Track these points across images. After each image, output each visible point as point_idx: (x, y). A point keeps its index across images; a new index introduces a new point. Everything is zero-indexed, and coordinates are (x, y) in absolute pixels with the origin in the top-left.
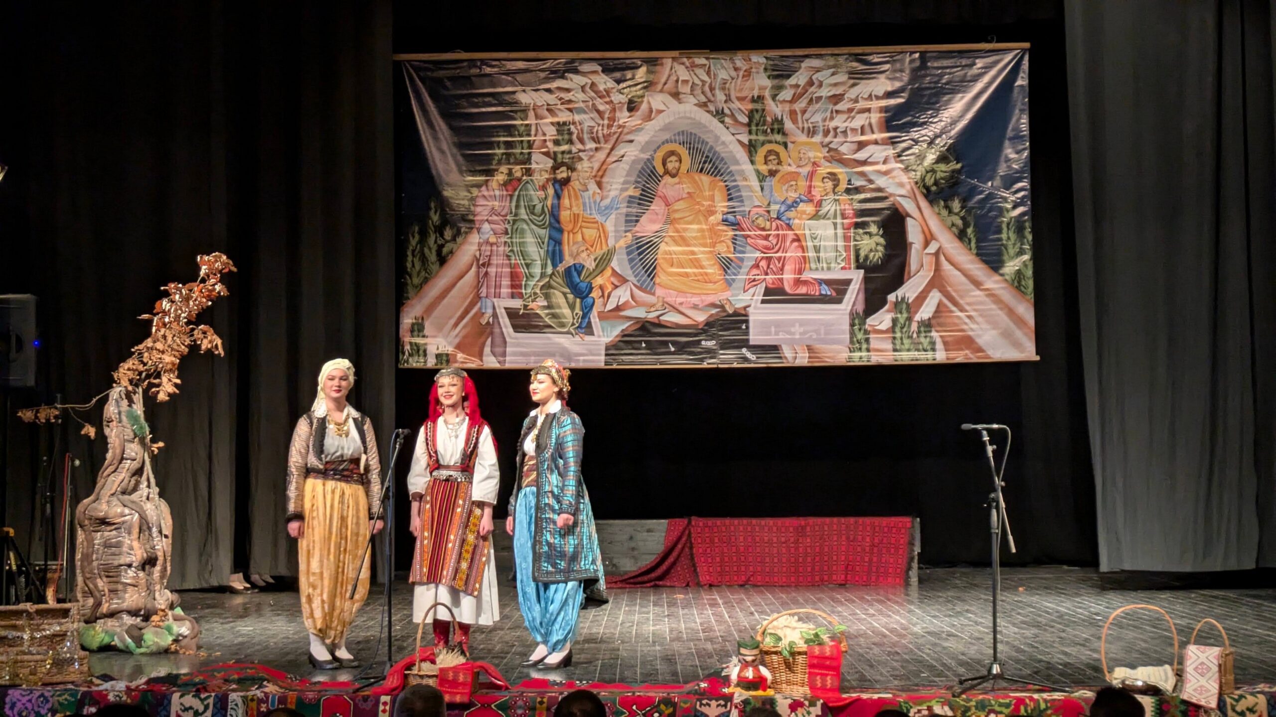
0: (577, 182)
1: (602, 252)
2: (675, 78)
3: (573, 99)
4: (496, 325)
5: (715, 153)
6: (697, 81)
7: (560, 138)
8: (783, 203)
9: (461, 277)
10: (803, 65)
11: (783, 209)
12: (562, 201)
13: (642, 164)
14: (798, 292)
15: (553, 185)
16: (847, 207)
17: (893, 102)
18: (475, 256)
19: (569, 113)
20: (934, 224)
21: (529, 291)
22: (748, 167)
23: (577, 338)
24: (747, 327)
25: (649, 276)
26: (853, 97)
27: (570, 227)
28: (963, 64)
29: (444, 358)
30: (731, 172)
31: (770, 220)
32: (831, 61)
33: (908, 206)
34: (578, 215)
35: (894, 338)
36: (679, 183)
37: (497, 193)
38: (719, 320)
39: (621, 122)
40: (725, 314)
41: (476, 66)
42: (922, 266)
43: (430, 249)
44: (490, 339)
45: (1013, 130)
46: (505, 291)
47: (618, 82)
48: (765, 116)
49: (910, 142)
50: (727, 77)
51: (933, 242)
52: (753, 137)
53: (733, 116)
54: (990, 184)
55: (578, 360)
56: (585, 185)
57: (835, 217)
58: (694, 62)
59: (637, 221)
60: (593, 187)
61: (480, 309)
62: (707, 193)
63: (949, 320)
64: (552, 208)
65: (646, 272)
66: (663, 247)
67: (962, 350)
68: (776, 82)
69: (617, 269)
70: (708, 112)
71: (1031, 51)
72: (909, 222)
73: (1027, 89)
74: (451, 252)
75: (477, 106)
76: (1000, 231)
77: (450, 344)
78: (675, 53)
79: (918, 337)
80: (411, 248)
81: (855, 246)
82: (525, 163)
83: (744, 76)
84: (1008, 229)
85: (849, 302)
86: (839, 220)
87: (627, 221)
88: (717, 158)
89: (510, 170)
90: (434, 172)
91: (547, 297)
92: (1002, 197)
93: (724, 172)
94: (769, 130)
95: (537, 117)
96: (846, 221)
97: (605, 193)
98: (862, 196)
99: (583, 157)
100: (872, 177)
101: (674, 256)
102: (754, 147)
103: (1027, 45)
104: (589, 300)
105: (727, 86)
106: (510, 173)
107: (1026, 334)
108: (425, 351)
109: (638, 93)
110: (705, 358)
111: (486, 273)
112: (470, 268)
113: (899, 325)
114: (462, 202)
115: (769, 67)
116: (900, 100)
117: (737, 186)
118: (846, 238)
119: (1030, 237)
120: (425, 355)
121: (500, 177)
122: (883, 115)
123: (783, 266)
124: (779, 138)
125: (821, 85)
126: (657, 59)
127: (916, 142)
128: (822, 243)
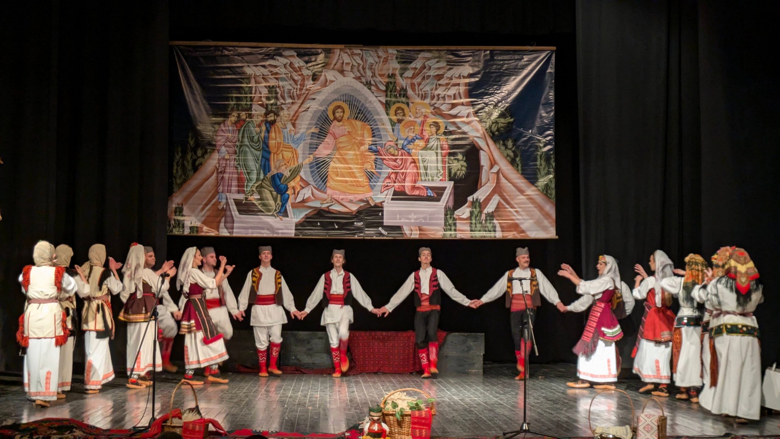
0: (280, 123)
1: (295, 166)
2: (342, 61)
3: (279, 72)
4: (228, 209)
5: (365, 108)
6: (355, 64)
7: (270, 95)
8: (406, 139)
9: (207, 179)
10: (419, 56)
11: (405, 143)
12: (270, 134)
13: (320, 113)
14: (413, 194)
15: (265, 124)
16: (444, 143)
17: (473, 80)
18: (216, 167)
19: (275, 80)
20: (497, 155)
21: (249, 189)
22: (384, 117)
23: (278, 219)
24: (383, 215)
25: (323, 182)
26: (449, 76)
27: (275, 150)
28: (516, 58)
29: (195, 229)
30: (374, 119)
31: (398, 149)
32: (436, 54)
33: (481, 143)
34: (280, 143)
35: (471, 223)
36: (342, 126)
37: (231, 128)
38: (365, 210)
39: (308, 87)
40: (369, 206)
41: (219, 50)
42: (489, 180)
43: (188, 162)
44: (223, 219)
45: (545, 99)
46: (234, 189)
47: (307, 62)
48: (396, 87)
49: (483, 104)
50: (373, 62)
51: (496, 166)
52: (389, 99)
53: (376, 86)
54: (530, 131)
55: (278, 233)
56: (285, 125)
57: (437, 149)
58: (353, 52)
59: (317, 148)
60: (290, 126)
61: (219, 199)
62: (360, 132)
63: (504, 213)
64: (264, 138)
65: (321, 179)
66: (332, 164)
67: (512, 231)
68: (403, 66)
69: (304, 177)
70: (361, 82)
71: (557, 52)
72: (482, 152)
73: (554, 74)
74: (201, 164)
75: (219, 74)
76: (536, 160)
77: (199, 220)
78: (342, 46)
79: (486, 223)
80: (176, 161)
81: (449, 166)
82: (248, 111)
83: (383, 62)
84: (541, 159)
85: (444, 201)
86: (439, 151)
87: (310, 148)
88: (366, 112)
89: (239, 114)
90: (192, 114)
91: (260, 193)
92: (538, 140)
93: (371, 119)
94: (398, 95)
95: (256, 82)
96: (443, 151)
97: (297, 131)
98: (454, 137)
99: (284, 108)
100: (460, 125)
101: (339, 170)
102: (389, 105)
103: (554, 48)
104: (286, 196)
105: (373, 67)
106: (239, 116)
107: (550, 223)
108: (183, 224)
109: (319, 70)
110: (357, 233)
111: (223, 177)
112: (212, 174)
113: (474, 216)
114: (209, 133)
115: (399, 56)
116: (477, 79)
117: (378, 128)
118: (443, 162)
119: (554, 164)
120: (183, 227)
121: (233, 119)
122: (467, 88)
123: (405, 177)
124: (404, 99)
125: (430, 68)
126: (330, 49)
127: (487, 104)
128: (429, 165)
